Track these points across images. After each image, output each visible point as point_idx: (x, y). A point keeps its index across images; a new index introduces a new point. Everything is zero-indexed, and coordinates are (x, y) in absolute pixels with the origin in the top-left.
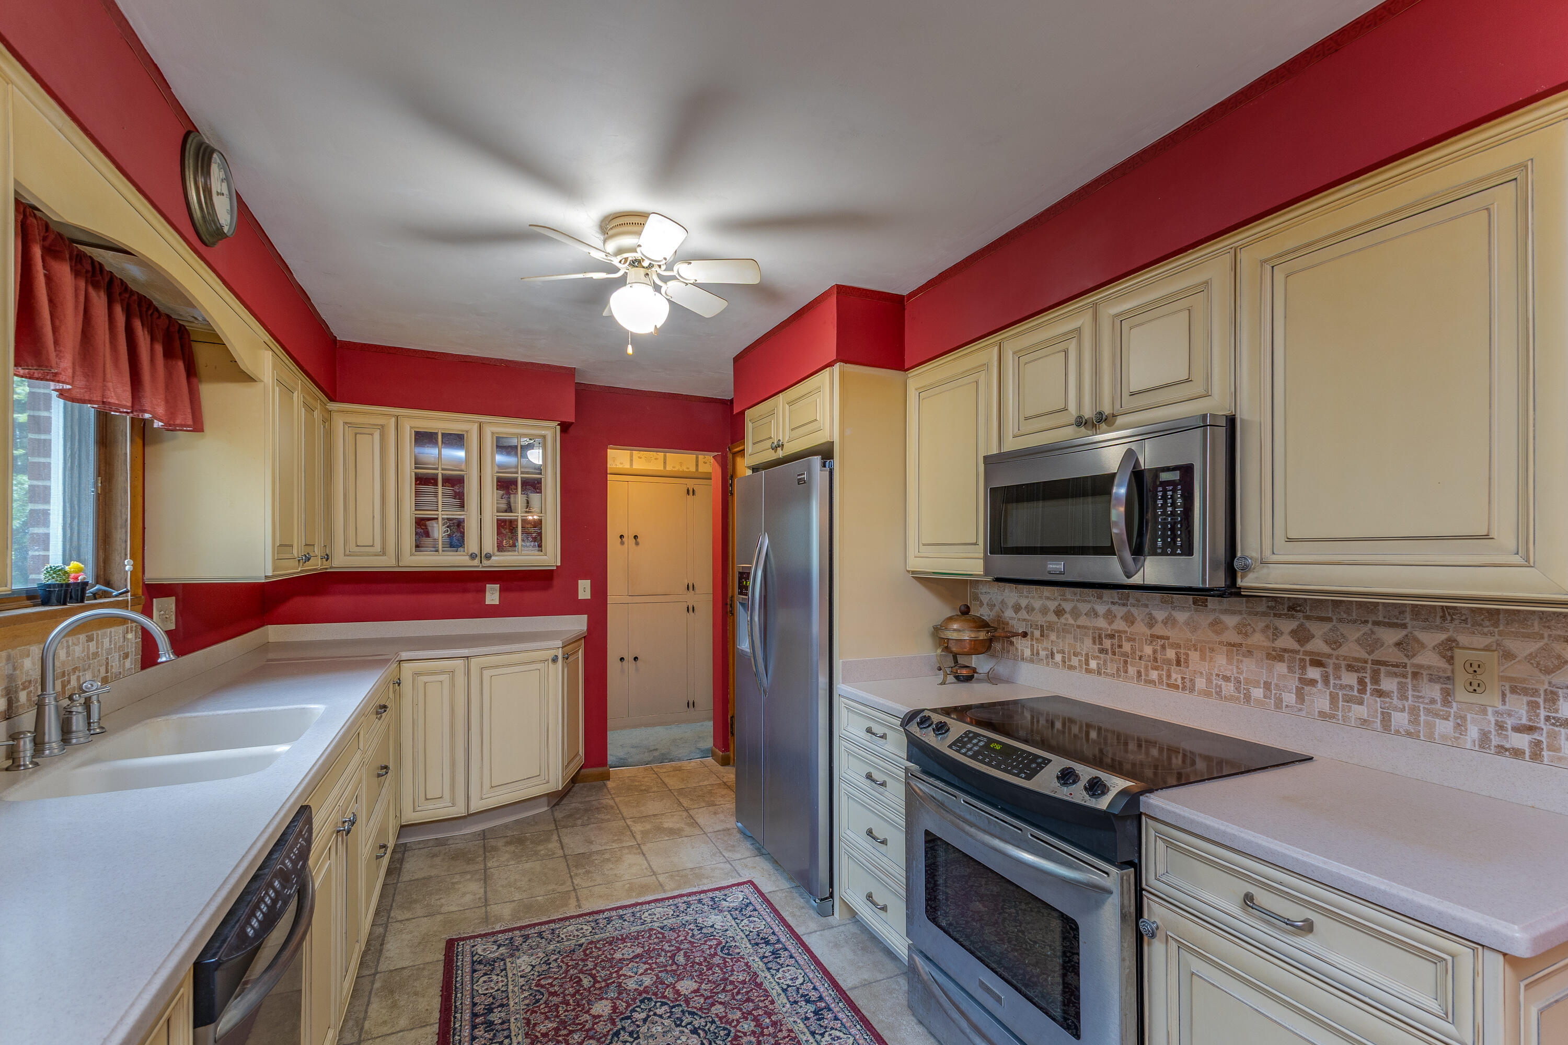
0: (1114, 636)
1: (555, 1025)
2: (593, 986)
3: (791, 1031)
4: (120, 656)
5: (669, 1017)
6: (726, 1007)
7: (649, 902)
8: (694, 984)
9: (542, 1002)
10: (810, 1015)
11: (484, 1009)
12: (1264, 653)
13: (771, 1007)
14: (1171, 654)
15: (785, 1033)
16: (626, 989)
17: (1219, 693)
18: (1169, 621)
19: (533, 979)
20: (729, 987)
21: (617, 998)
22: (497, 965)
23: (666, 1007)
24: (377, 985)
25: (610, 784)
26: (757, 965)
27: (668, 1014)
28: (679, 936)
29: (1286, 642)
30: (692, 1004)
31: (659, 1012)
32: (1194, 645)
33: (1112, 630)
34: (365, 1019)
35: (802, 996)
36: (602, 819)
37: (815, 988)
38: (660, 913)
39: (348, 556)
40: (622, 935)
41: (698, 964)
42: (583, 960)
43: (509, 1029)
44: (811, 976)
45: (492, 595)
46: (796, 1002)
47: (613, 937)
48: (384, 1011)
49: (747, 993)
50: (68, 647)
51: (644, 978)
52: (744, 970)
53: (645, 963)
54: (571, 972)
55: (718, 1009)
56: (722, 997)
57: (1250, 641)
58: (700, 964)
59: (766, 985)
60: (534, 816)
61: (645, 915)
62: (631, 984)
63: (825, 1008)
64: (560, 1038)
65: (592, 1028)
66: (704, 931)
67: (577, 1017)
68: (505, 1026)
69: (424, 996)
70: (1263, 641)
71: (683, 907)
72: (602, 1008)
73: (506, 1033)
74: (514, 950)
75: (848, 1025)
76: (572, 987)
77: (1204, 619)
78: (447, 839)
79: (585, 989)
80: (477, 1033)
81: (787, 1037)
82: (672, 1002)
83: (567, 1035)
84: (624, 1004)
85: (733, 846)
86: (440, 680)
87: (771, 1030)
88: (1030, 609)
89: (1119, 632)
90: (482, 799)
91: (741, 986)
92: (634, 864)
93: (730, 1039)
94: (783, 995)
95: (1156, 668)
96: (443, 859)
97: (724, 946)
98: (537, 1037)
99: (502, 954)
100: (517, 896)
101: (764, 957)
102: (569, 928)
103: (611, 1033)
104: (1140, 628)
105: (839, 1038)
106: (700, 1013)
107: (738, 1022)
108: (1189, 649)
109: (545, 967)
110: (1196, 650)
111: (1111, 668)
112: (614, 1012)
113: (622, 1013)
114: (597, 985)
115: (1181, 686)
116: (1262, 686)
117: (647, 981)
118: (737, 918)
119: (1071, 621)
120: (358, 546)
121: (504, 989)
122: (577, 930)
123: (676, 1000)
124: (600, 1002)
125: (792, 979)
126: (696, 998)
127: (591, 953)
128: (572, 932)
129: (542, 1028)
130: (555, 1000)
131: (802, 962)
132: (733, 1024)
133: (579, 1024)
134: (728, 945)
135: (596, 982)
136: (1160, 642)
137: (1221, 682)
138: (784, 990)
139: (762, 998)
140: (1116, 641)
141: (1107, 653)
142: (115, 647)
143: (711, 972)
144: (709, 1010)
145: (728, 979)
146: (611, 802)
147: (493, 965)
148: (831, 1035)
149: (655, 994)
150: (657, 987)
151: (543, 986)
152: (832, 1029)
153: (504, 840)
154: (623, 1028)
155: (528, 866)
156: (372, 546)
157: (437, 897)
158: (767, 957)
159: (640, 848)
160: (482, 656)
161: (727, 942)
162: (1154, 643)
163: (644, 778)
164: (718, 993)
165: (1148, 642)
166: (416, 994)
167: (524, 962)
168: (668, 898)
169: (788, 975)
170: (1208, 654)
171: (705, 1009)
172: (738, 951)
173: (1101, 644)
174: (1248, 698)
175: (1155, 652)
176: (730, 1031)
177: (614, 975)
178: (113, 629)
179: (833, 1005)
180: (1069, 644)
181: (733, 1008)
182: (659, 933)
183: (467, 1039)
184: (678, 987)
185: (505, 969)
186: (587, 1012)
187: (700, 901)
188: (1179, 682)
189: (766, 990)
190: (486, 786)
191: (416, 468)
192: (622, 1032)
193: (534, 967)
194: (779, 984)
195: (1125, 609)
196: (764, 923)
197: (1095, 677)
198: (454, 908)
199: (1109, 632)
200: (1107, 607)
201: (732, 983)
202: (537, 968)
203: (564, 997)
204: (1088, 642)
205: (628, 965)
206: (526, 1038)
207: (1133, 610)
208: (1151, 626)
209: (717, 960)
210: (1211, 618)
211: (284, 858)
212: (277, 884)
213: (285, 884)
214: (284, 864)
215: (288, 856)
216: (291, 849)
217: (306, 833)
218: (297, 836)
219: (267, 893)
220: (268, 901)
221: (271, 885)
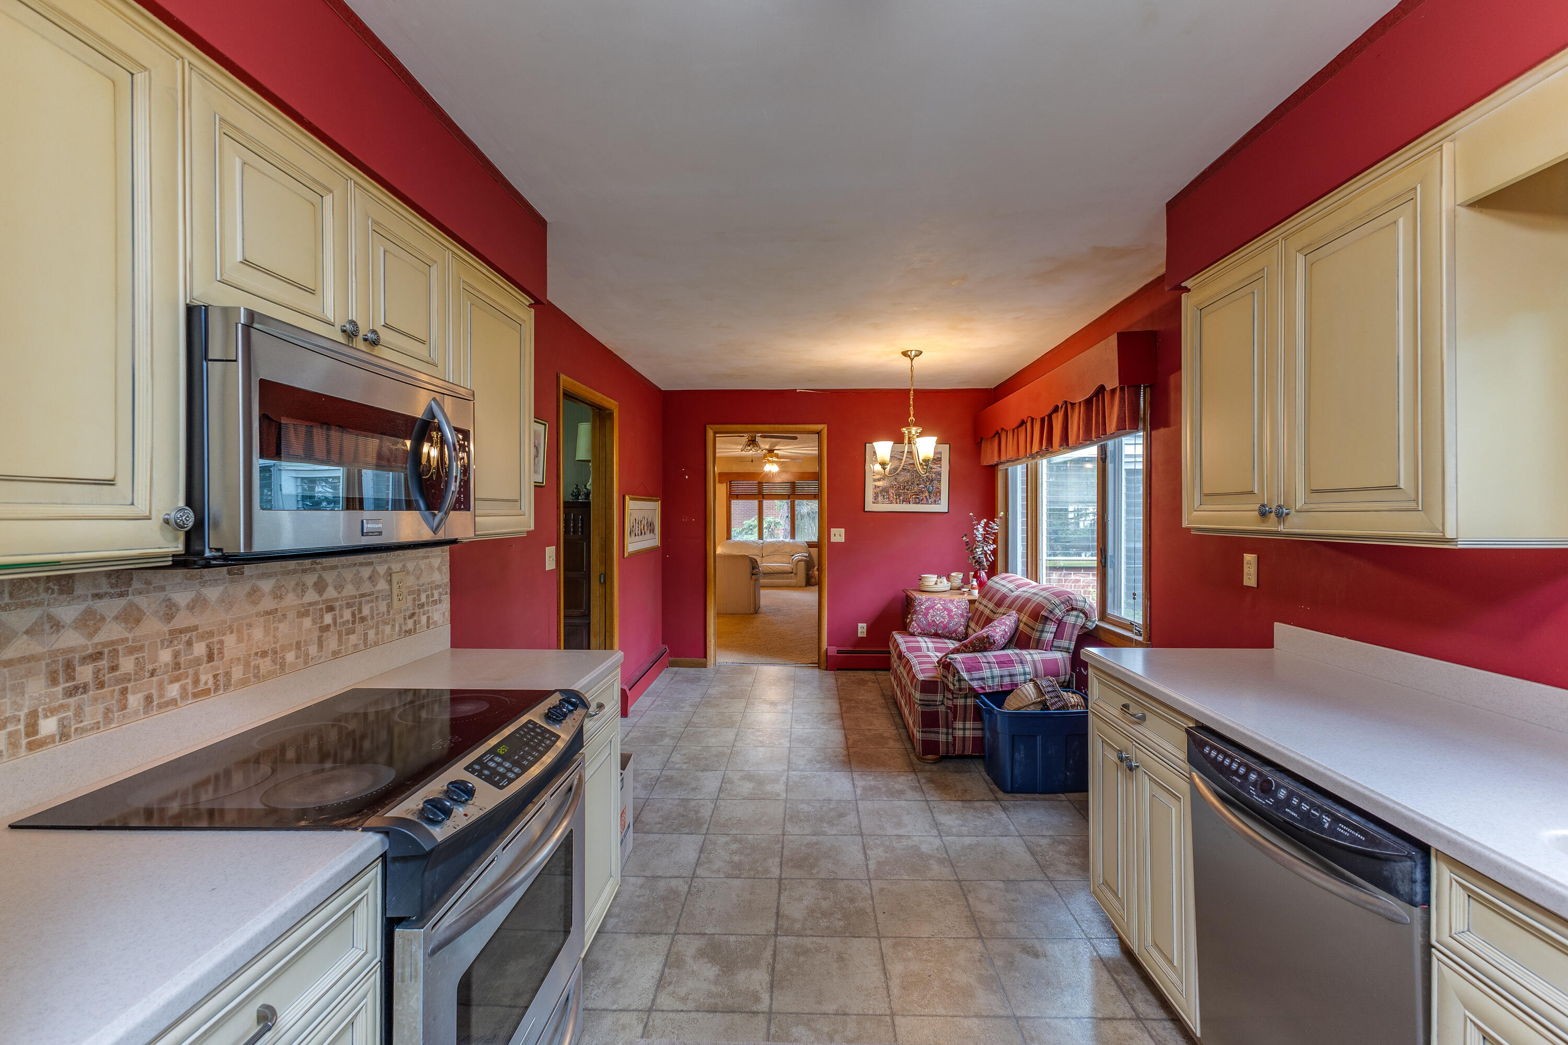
0: (100, 654)
12: (295, 612)
14: (200, 649)
29: (311, 596)
32: (230, 627)
33: (95, 645)
57: (284, 604)
70: (295, 600)
77: (240, 590)
89: (110, 644)
104: (153, 626)
110: (230, 633)
111: (94, 712)
115: (212, 688)
136: (185, 638)
140: (104, 663)
141: (83, 692)
162: (175, 642)
165: (165, 643)
175: (176, 655)
188: (210, 683)
195: (121, 603)
197: (59, 748)
199: (89, 651)
200: (83, 606)
204: (38, 684)
208: (169, 618)
210: (248, 587)
211: (1286, 788)
212: (1253, 777)
213: (1258, 787)
214: (1279, 786)
215: (1291, 794)
216: (1302, 799)
217: (1342, 829)
218: (1329, 814)
219: (1240, 765)
220: (1235, 766)
221: (1249, 769)
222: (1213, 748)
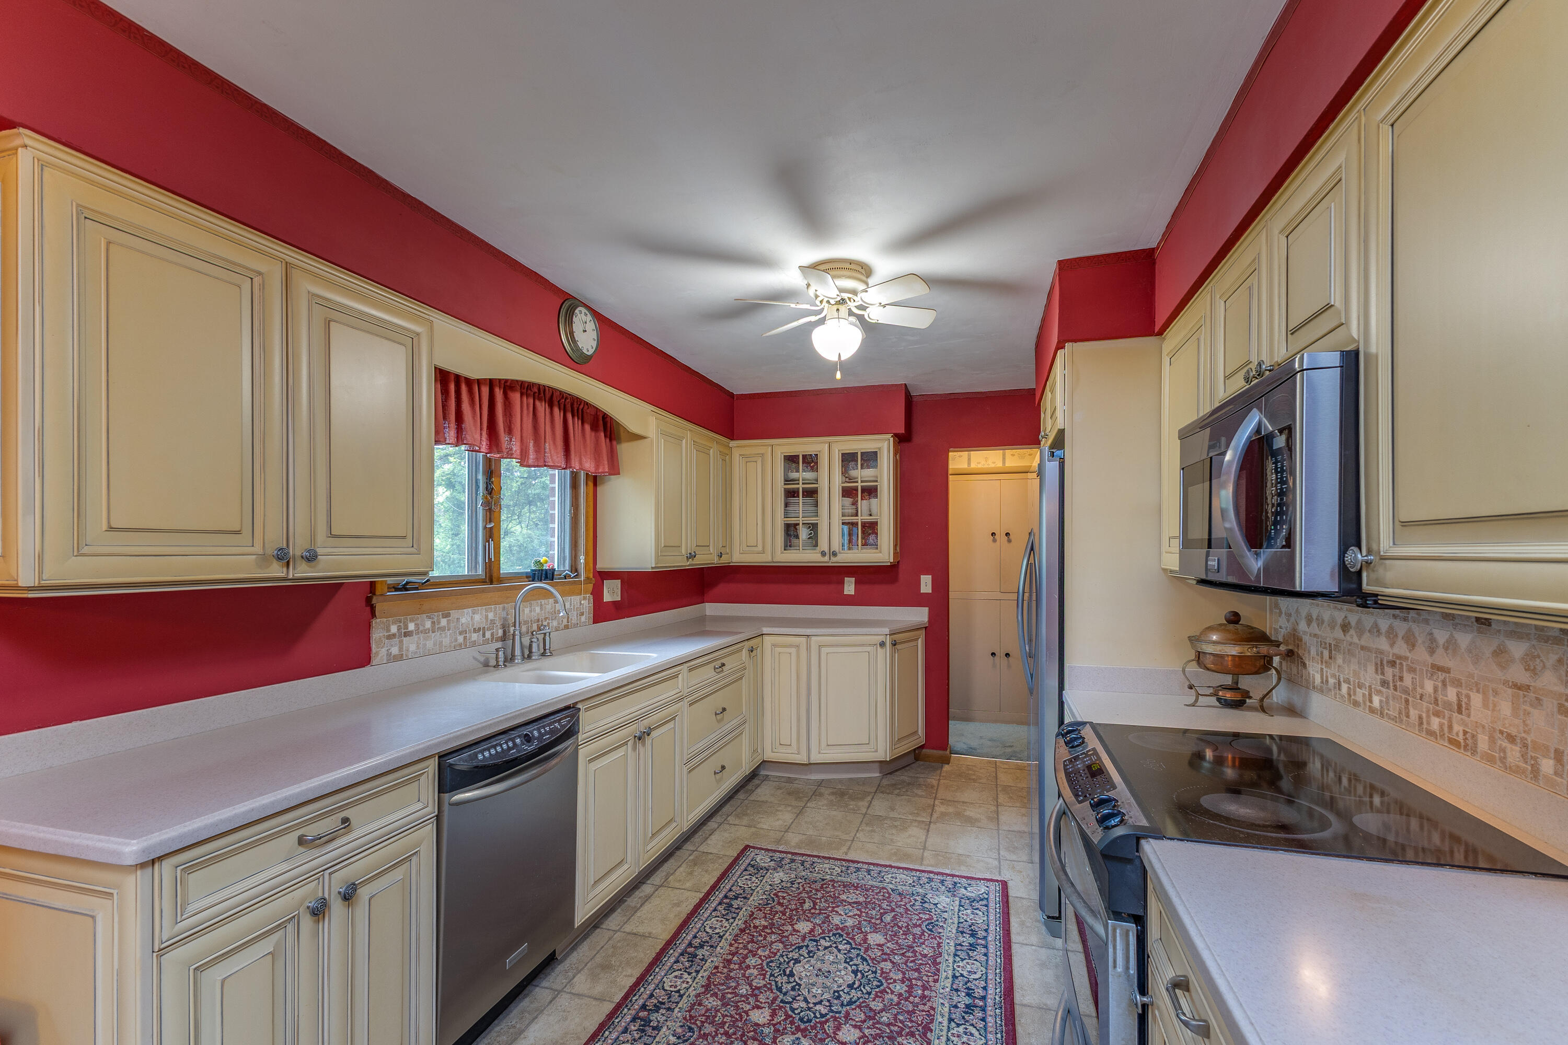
0: (1395, 662)
1: (766, 924)
2: (810, 910)
3: (934, 1009)
4: (577, 614)
5: (845, 954)
6: (893, 967)
7: (899, 868)
8: (883, 940)
9: (770, 906)
10: (961, 1006)
11: (734, 896)
12: (1555, 702)
13: (932, 984)
14: (1452, 694)
15: (926, 1008)
16: (830, 921)
17: (1503, 760)
18: (1450, 645)
19: (775, 890)
20: (910, 954)
21: (819, 925)
22: (761, 871)
23: (848, 946)
24: (691, 858)
25: (946, 768)
26: (949, 947)
27: (846, 952)
28: (901, 901)
30: (870, 953)
31: (840, 947)
32: (1477, 684)
33: (1394, 654)
34: (672, 874)
35: (968, 988)
36: (916, 794)
37: (985, 988)
38: (901, 879)
39: (742, 554)
40: (858, 884)
41: (899, 927)
42: (817, 890)
43: (738, 914)
44: (990, 977)
45: (849, 587)
46: (957, 990)
47: (851, 883)
48: (684, 874)
49: (921, 964)
50: (541, 605)
51: (849, 919)
52: (933, 947)
53: (858, 910)
54: (803, 895)
55: (887, 966)
56: (897, 959)
57: (1539, 683)
58: (900, 928)
59: (942, 967)
60: (865, 778)
61: (888, 876)
62: (836, 920)
63: (981, 1007)
64: (763, 934)
65: (787, 937)
66: (926, 905)
67: (783, 925)
68: (737, 911)
69: (709, 874)
70: (1555, 684)
71: (925, 880)
72: (803, 927)
73: (734, 915)
74: (780, 865)
75: (990, 1029)
76: (796, 904)
77: (1486, 645)
78: (796, 779)
79: (802, 910)
80: (719, 908)
81: (926, 1012)
82: (856, 944)
83: (769, 934)
84: (820, 931)
85: (1017, 848)
86: (790, 652)
87: (917, 1000)
88: (1320, 622)
89: (1400, 657)
90: (819, 753)
91: (920, 957)
92: (914, 836)
93: (877, 990)
94: (950, 980)
95: (1437, 714)
96: (783, 793)
97: (932, 923)
98: (750, 926)
99: (769, 866)
100: (810, 832)
101: (960, 945)
102: (825, 865)
103: (797, 945)
104: (1421, 654)
105: (972, 1035)
106: (870, 962)
107: (895, 981)
108: (1471, 689)
109: (789, 885)
110: (1478, 691)
111: (1393, 708)
112: (810, 933)
113: (814, 936)
114: (813, 911)
115: (1463, 744)
116: (1552, 755)
117: (850, 922)
118: (962, 906)
119: (1356, 640)
120: (748, 546)
121: (753, 888)
122: (829, 869)
123: (860, 945)
124: (805, 922)
125: (969, 972)
126: (876, 950)
127: (826, 887)
128: (825, 868)
129: (757, 922)
130: (779, 908)
131: (991, 962)
132: (889, 981)
133: (781, 930)
134: (937, 923)
135: (814, 908)
136: (1442, 676)
137: (1505, 744)
138: (954, 977)
139: (930, 974)
140: (1397, 671)
141: (1388, 688)
142: (574, 608)
143: (904, 937)
144: (879, 962)
145: (913, 947)
146: (935, 783)
147: (759, 871)
148: (966, 1029)
149: (848, 934)
150: (853, 930)
151: (777, 896)
152: (972, 1025)
153: (831, 790)
154: (807, 946)
155: (834, 813)
156: (756, 546)
157: (761, 816)
158: (962, 946)
159: (929, 825)
160: (821, 637)
161: (937, 921)
162: (1435, 678)
163: (981, 769)
164: (897, 954)
165: (1429, 675)
166: (706, 871)
167: (779, 876)
168: (917, 870)
169: (972, 968)
170: (1492, 698)
171: (876, 961)
172: (940, 930)
173: (1383, 674)
174: (1536, 772)
175: (1436, 689)
176: (882, 984)
177: (830, 909)
178: (572, 598)
179: (990, 1008)
180: (1354, 671)
181: (899, 970)
182: (888, 893)
183: (711, 909)
184: (869, 937)
185: (764, 876)
186: (792, 925)
187: (942, 882)
188: (1461, 738)
189: (938, 970)
190: (824, 744)
191: (785, 484)
192: (804, 948)
193: (782, 881)
194: (954, 969)
195: (1406, 626)
196: (985, 919)
197: (1376, 719)
198: (765, 827)
199: (1391, 658)
200: (1389, 622)
201: (915, 952)
202: (783, 884)
203: (785, 909)
204: (1371, 669)
205: (845, 905)
206: (744, 924)
207: (1414, 627)
208: (1432, 651)
209: (917, 931)
210: (1496, 643)
211: (534, 730)
212: (518, 741)
213: (525, 742)
214: (531, 732)
215: (538, 729)
216: (544, 727)
217: (564, 722)
218: (555, 722)
219: (506, 743)
220: (505, 746)
221: (513, 740)
222: (482, 752)
